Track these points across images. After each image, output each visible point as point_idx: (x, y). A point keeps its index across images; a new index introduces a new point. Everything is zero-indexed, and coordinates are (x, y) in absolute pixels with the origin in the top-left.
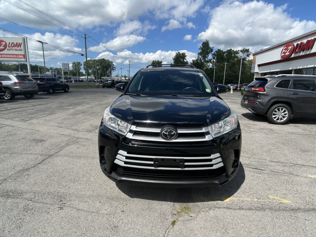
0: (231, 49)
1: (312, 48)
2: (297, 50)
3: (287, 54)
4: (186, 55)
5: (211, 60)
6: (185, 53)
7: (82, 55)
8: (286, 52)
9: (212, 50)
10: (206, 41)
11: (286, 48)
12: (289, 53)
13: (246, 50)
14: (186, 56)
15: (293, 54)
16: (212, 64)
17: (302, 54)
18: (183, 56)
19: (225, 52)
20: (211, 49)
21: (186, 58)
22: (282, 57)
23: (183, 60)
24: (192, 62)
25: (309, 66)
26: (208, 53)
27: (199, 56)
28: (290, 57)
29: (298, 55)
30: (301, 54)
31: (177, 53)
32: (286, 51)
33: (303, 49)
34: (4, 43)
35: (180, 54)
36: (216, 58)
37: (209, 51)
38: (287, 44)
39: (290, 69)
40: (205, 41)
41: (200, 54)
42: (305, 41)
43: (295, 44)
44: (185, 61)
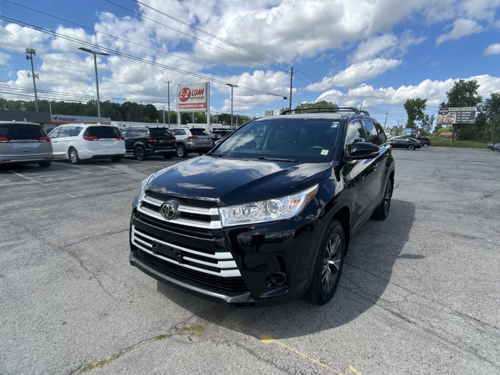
4: (478, 84)
6: (476, 82)
7: (285, 98)
14: (479, 86)
18: (473, 86)
21: (476, 91)
23: (471, 94)
24: (491, 97)
31: (458, 82)
34: (188, 91)
35: (464, 84)
44: (475, 96)
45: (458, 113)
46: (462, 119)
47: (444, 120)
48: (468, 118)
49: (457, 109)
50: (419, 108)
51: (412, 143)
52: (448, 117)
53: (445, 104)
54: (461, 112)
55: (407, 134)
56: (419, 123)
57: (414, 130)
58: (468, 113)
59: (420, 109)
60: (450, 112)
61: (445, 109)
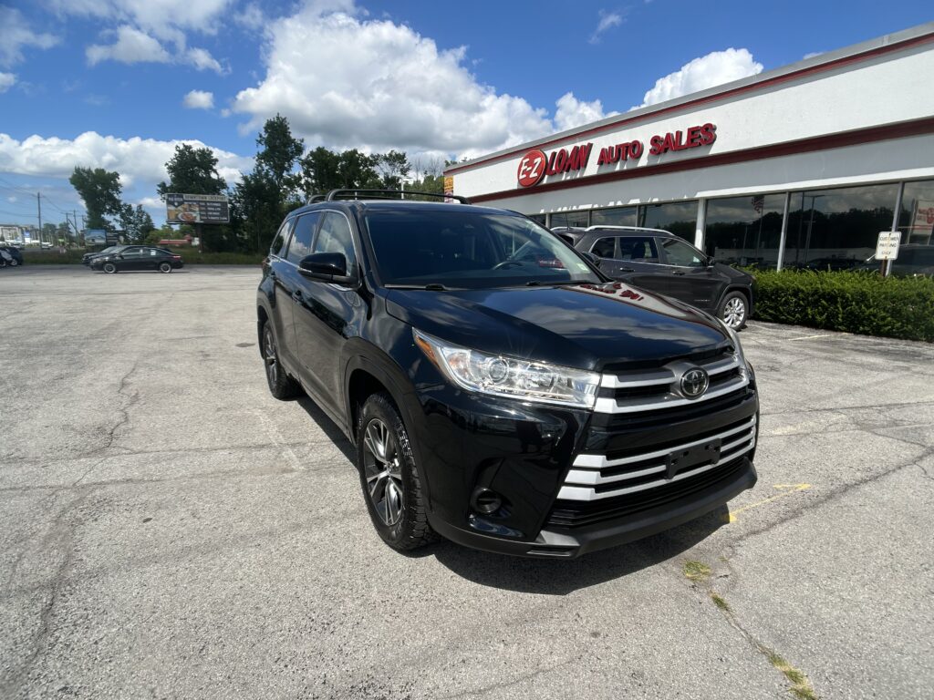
0: (355, 152)
1: (585, 166)
2: (554, 168)
3: (533, 175)
4: (214, 156)
5: (300, 178)
6: (211, 152)
8: (531, 170)
9: (299, 150)
10: (278, 118)
11: (528, 160)
12: (536, 175)
13: (397, 155)
14: (217, 160)
15: (546, 176)
16: (304, 190)
17: (565, 177)
18: (206, 161)
19: (338, 159)
20: (296, 146)
21: (214, 167)
22: (520, 181)
23: (208, 173)
24: (243, 181)
25: (581, 207)
26: (289, 158)
27: (260, 165)
28: (541, 184)
29: (556, 179)
30: (563, 179)
31: (182, 147)
32: (530, 168)
33: (566, 167)
35: (191, 153)
36: (312, 174)
37: (292, 152)
38: (530, 151)
39: (542, 212)
40: (272, 118)
41: (263, 157)
42: (569, 148)
43: (549, 153)
44: (213, 176)
45: (201, 204)
46: (210, 216)
47: (179, 216)
48: (218, 214)
49: (198, 197)
50: (107, 189)
51: (164, 259)
52: (185, 210)
53: (167, 185)
54: (206, 202)
55: (97, 241)
56: (117, 221)
57: (109, 234)
58: (217, 205)
59: (110, 191)
60: (187, 201)
61: (178, 196)
